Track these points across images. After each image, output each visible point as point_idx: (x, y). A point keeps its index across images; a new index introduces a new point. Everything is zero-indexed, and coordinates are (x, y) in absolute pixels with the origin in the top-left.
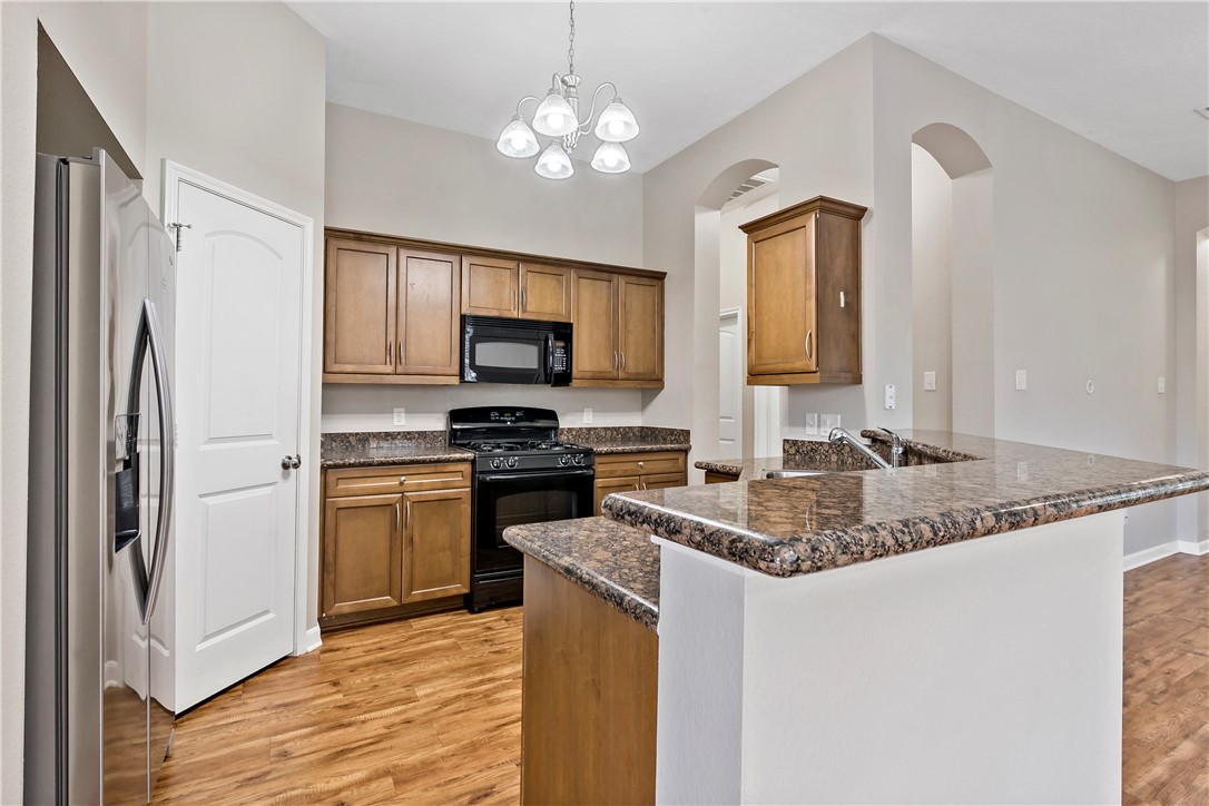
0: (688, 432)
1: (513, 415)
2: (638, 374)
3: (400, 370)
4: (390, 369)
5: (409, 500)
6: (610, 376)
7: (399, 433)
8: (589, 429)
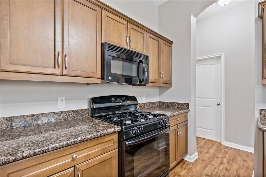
0: (188, 104)
1: (121, 99)
2: (166, 81)
3: (65, 72)
4: (58, 71)
5: (79, 170)
6: (158, 81)
7: (62, 112)
8: (145, 104)
